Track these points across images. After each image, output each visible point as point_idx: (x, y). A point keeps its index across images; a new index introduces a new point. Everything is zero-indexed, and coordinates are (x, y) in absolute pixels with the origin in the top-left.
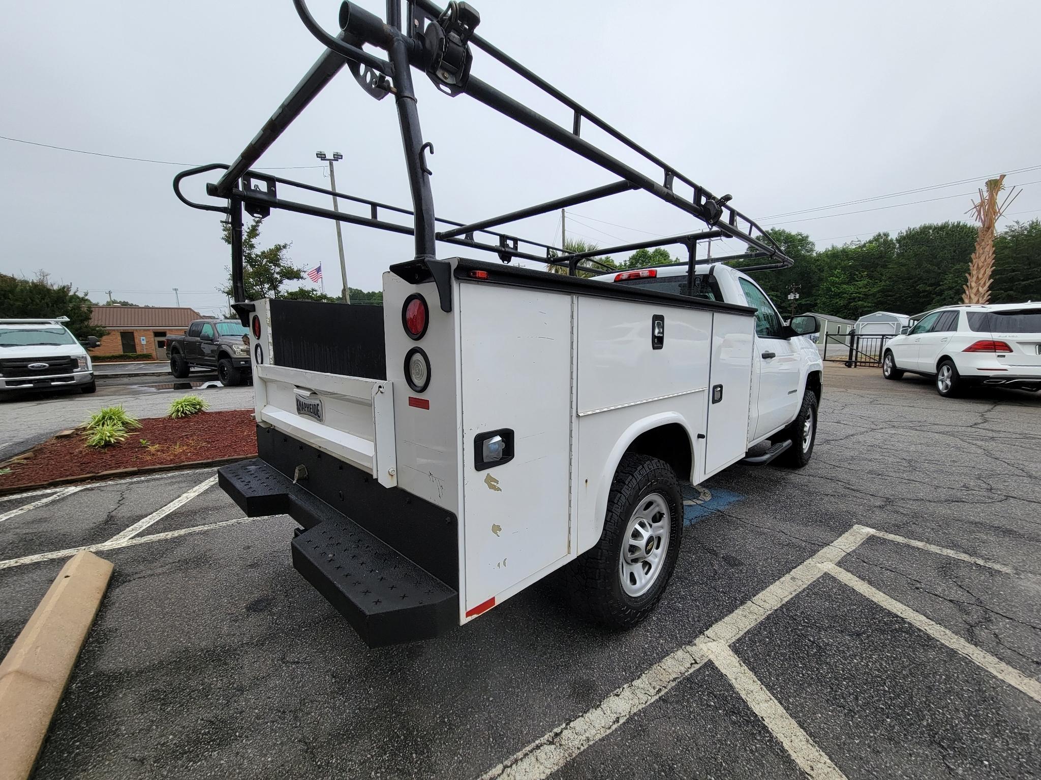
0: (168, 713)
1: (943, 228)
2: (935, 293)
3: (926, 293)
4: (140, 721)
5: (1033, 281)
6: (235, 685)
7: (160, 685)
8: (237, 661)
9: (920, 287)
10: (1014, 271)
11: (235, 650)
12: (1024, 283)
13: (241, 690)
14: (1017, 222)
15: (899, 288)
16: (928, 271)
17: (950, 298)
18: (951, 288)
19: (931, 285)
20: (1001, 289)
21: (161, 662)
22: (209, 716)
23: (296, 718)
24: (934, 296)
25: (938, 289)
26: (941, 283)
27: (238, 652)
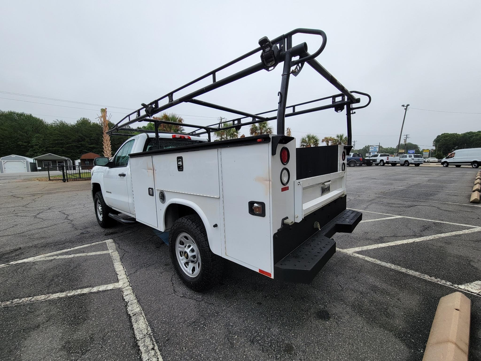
0: (386, 306)
1: (22, 115)
2: (29, 147)
3: (24, 146)
4: (396, 311)
5: (70, 145)
6: (362, 296)
7: (384, 318)
8: (354, 302)
9: (20, 143)
10: (62, 140)
11: (351, 306)
12: (67, 145)
13: (361, 293)
14: (58, 120)
15: (7, 143)
16: (22, 135)
17: (38, 149)
18: (36, 145)
19: (25, 142)
20: (59, 147)
21: (380, 327)
22: (375, 294)
23: (356, 277)
24: (29, 148)
25: (29, 145)
26: (31, 142)
27: (351, 304)
